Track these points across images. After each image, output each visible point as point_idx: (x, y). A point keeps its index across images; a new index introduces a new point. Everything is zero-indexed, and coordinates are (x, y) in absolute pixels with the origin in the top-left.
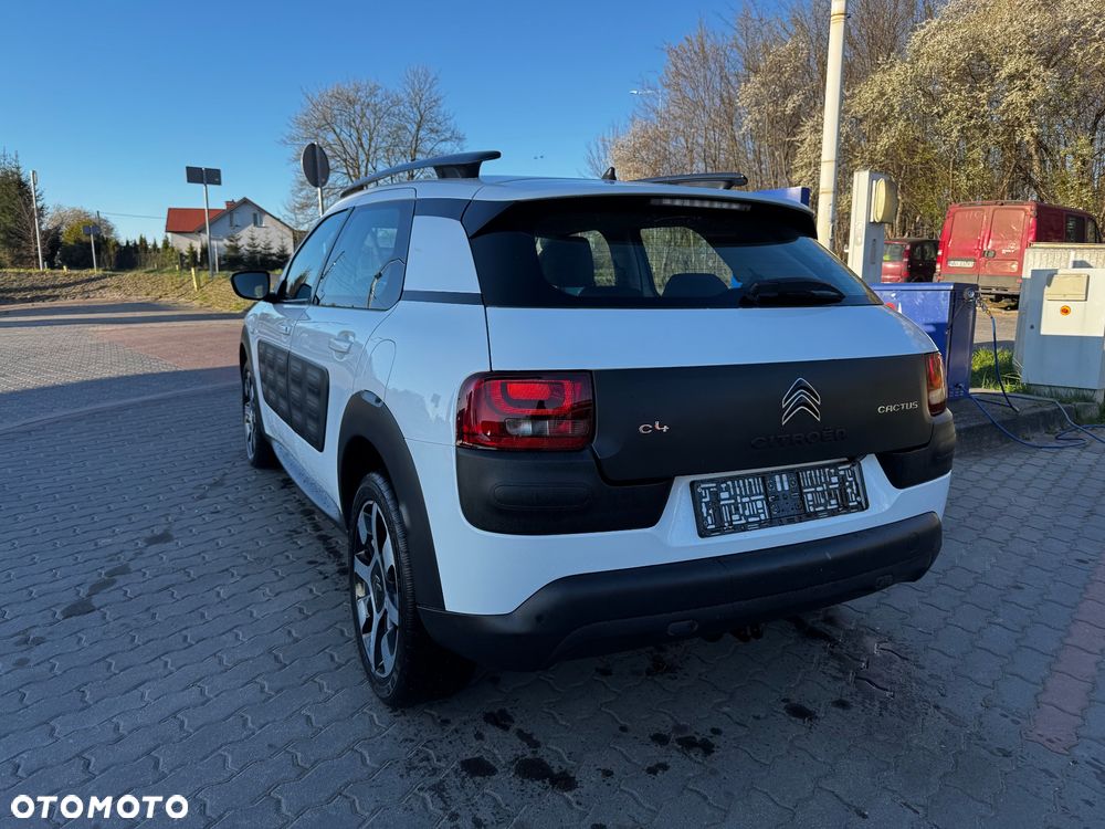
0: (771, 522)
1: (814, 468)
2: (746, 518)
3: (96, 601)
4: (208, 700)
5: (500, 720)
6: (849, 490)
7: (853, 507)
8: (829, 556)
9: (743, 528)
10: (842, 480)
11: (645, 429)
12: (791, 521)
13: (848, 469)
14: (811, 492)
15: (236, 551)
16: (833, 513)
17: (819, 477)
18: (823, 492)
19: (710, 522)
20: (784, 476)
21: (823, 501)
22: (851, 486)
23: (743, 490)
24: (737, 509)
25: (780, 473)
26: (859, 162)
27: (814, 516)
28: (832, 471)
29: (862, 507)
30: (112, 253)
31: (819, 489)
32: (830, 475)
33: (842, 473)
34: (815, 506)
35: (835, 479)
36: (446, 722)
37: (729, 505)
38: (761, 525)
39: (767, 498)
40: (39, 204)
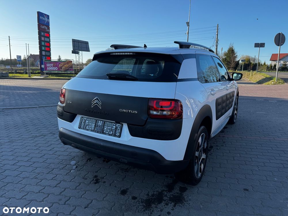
0: (94, 131)
1: (110, 122)
2: (89, 128)
6: (117, 131)
7: (117, 136)
9: (87, 130)
10: (116, 128)
13: (119, 125)
14: (107, 128)
16: (110, 135)
17: (110, 125)
18: (110, 129)
19: (82, 126)
20: (101, 122)
21: (109, 131)
22: (118, 130)
23: (91, 122)
24: (88, 125)
25: (101, 120)
27: (105, 134)
28: (115, 124)
29: (120, 136)
31: (109, 128)
32: (114, 125)
33: (117, 126)
34: (106, 131)
35: (114, 127)
38: (91, 130)
39: (95, 125)
40: (236, 55)
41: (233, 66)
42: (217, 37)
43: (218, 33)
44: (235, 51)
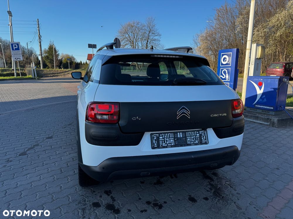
0: (175, 146)
1: (191, 131)
2: (167, 144)
3: (27, 153)
4: (41, 180)
5: (108, 193)
6: (203, 138)
7: (203, 143)
8: (193, 157)
9: (166, 147)
10: (201, 135)
11: (134, 119)
12: (181, 146)
13: (203, 132)
14: (190, 138)
15: (65, 142)
16: (196, 144)
17: (192, 134)
18: (193, 138)
19: (155, 145)
20: (181, 133)
21: (193, 141)
22: (203, 137)
23: (168, 137)
24: (164, 142)
25: (180, 132)
26: (271, 40)
27: (190, 145)
28: (197, 132)
29: (206, 143)
30: (74, 65)
31: (192, 137)
32: (197, 133)
33: (201, 133)
34: (190, 142)
35: (198, 135)
36: (94, 192)
37: (162, 141)
38: (172, 146)
39: (174, 139)
40: (58, 53)
41: (57, 64)
42: (39, 33)
43: (39, 28)
44: (57, 50)
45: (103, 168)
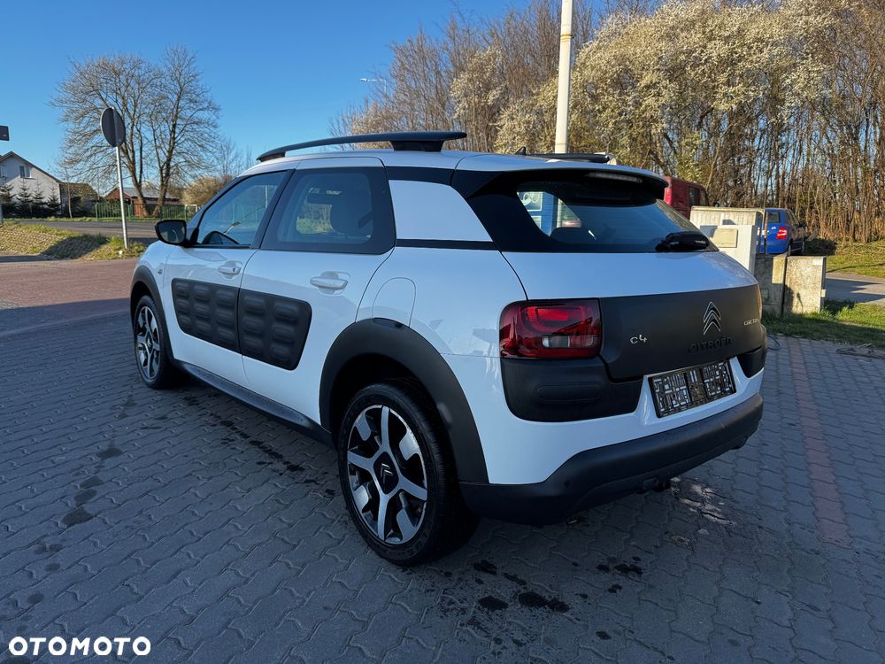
0: (692, 404)
1: (708, 366)
2: (679, 402)
5: (487, 568)
6: (725, 380)
7: (728, 392)
9: (679, 410)
10: (721, 373)
11: (634, 340)
12: (702, 403)
13: (723, 365)
14: (708, 382)
16: (720, 396)
17: (710, 373)
18: (713, 382)
19: (662, 407)
20: (694, 372)
21: (714, 388)
22: (726, 377)
23: (675, 385)
24: (674, 396)
25: (692, 370)
27: (712, 398)
28: (716, 367)
29: (733, 391)
31: (711, 380)
32: (715, 370)
33: (720, 368)
34: (711, 392)
37: (670, 394)
38: (688, 406)
39: (688, 388)
45: (567, 484)
